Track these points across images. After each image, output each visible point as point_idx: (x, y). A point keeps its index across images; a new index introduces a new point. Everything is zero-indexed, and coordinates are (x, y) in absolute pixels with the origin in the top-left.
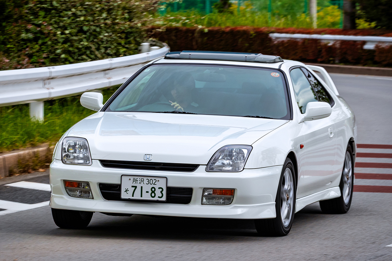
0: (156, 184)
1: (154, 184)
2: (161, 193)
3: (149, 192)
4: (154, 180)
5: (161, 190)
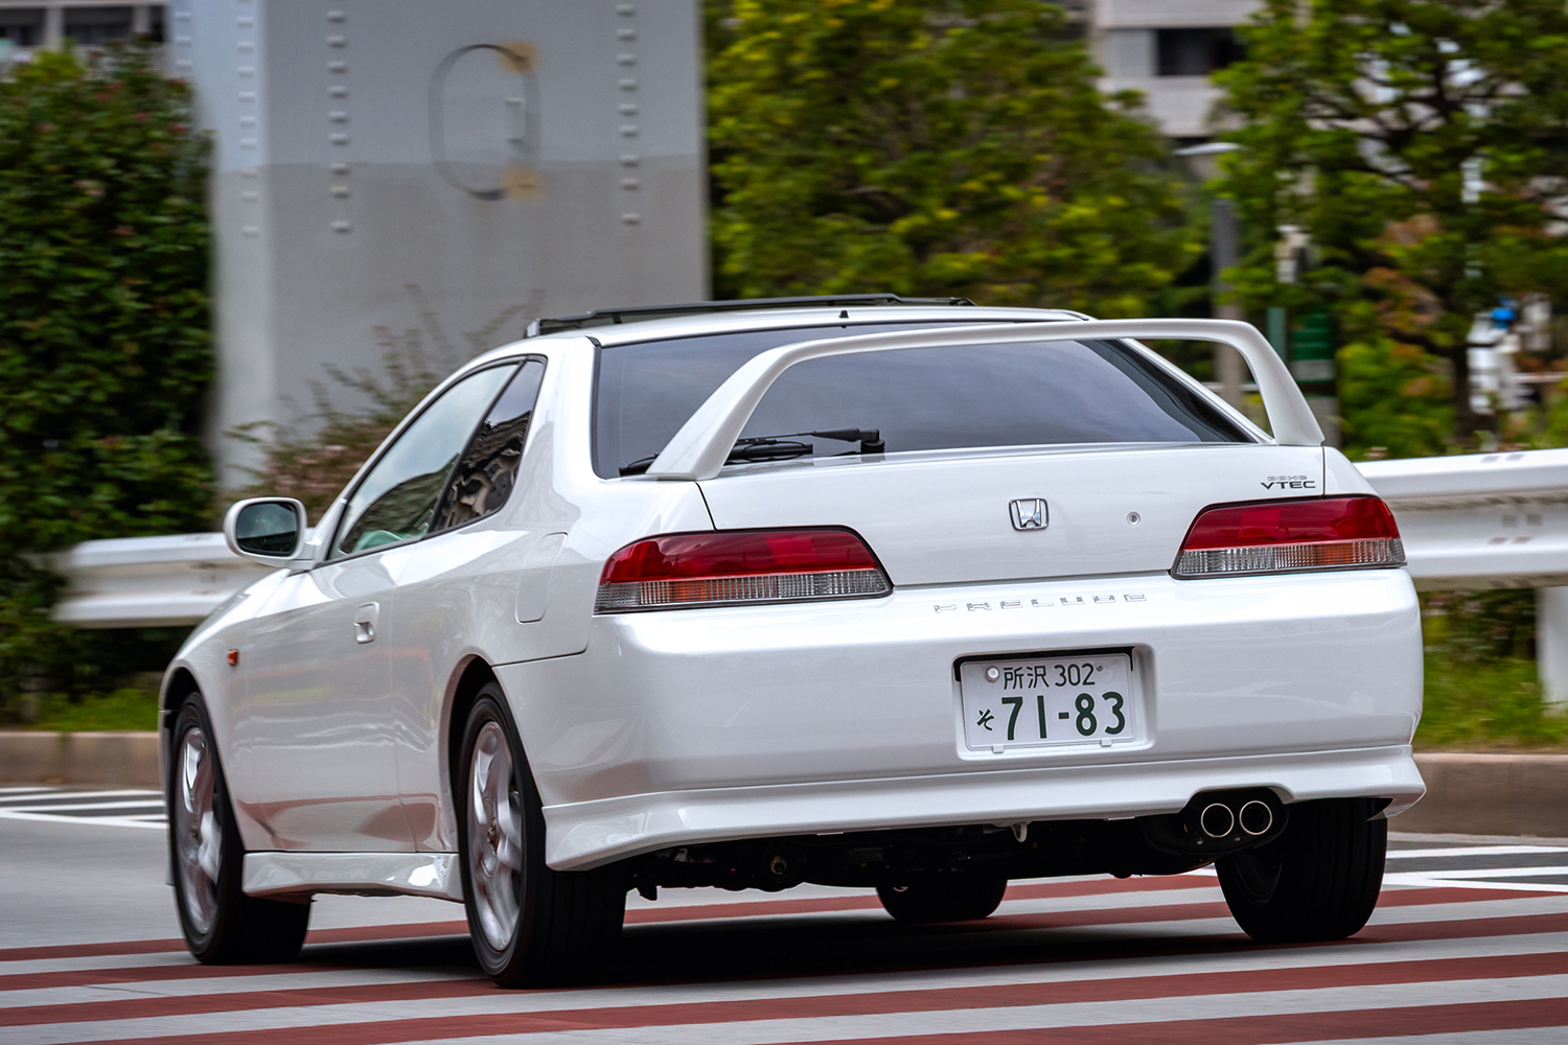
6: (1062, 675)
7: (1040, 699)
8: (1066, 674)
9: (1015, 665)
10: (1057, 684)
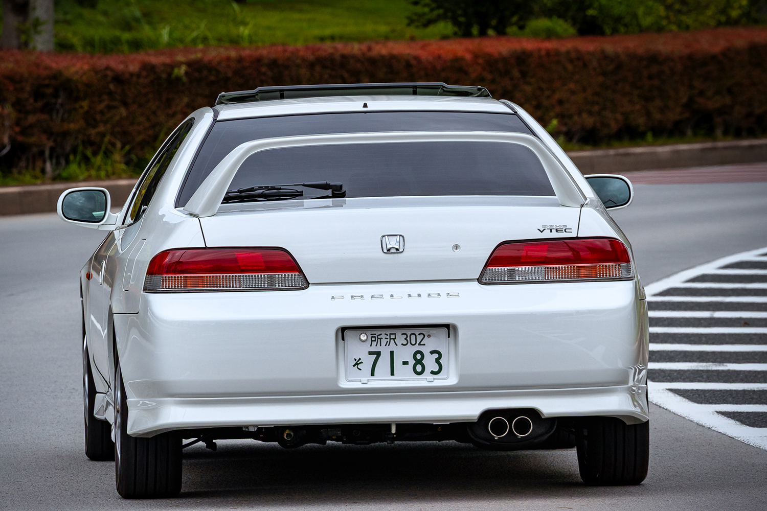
6: (406, 339)
7: (392, 353)
8: (408, 339)
9: (377, 332)
10: (402, 344)
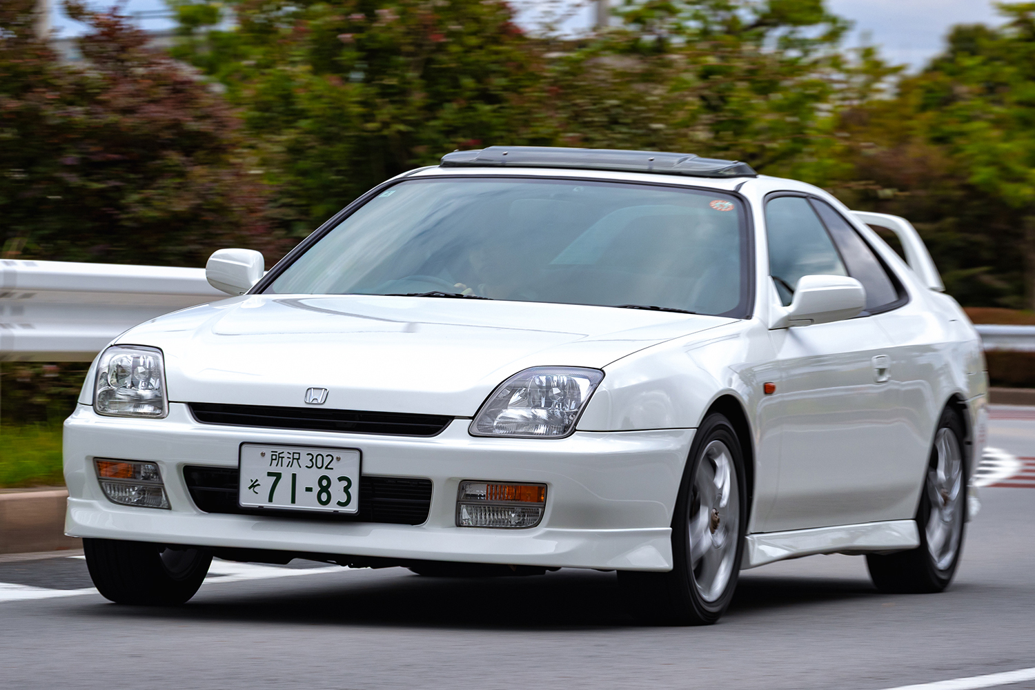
0: (332, 469)
1: (326, 468)
2: (344, 491)
3: (313, 490)
4: (327, 456)
5: (345, 483)
